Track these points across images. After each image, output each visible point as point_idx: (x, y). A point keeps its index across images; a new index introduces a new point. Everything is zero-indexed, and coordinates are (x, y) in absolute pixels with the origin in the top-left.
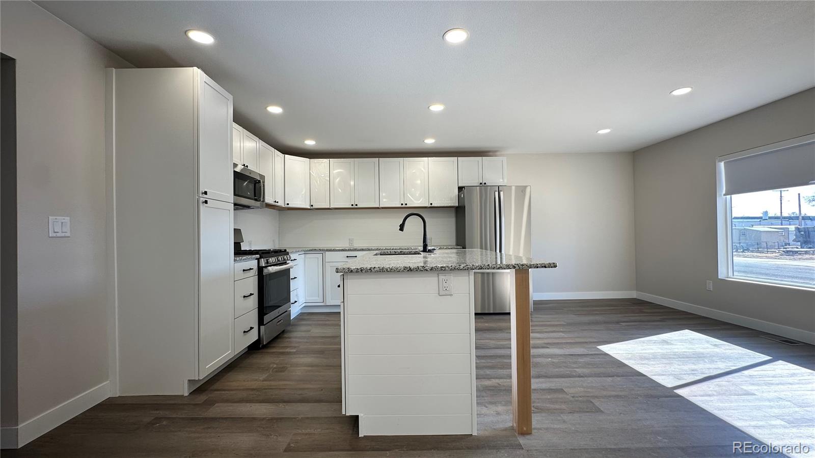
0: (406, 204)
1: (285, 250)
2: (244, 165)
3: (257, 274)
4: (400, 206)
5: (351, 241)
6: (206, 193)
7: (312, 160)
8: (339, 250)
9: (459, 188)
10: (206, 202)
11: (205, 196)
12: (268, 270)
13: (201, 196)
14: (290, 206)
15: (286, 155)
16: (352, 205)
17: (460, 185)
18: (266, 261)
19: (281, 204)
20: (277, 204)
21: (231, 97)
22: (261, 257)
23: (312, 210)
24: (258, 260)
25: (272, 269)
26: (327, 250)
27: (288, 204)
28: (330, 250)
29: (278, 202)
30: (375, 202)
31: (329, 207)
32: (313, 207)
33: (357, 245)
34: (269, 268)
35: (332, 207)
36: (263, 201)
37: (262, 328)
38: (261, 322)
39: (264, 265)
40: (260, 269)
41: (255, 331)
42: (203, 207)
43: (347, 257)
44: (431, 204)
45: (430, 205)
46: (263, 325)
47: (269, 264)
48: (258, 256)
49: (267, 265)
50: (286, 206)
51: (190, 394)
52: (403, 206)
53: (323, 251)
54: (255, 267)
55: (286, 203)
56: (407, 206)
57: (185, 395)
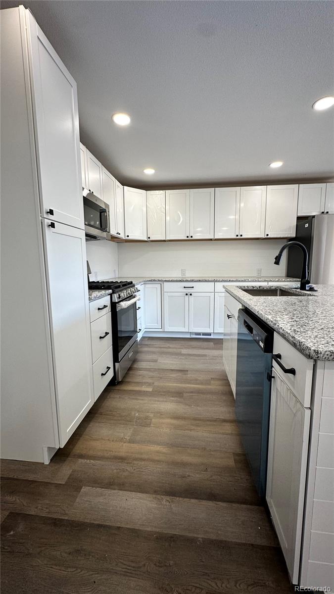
0: (241, 236)
1: (132, 283)
2: (90, 191)
3: (110, 310)
4: (235, 237)
5: (183, 271)
6: (51, 212)
7: (148, 192)
8: (177, 281)
9: (297, 218)
10: (52, 225)
11: (50, 216)
12: (121, 306)
13: (45, 216)
14: (130, 238)
15: (125, 187)
16: (188, 237)
17: (299, 215)
18: (118, 296)
19: (122, 236)
20: (119, 235)
21: (74, 84)
22: (113, 293)
23: (149, 242)
24: (111, 295)
25: (125, 304)
26: (166, 281)
27: (128, 236)
28: (169, 281)
29: (120, 234)
30: (210, 233)
31: (164, 239)
32: (150, 239)
33: (189, 275)
34: (122, 303)
35: (168, 238)
36: (109, 232)
37: (117, 364)
38: (116, 359)
39: (117, 301)
40: (114, 305)
41: (111, 370)
42: (48, 232)
43: (185, 287)
44: (267, 235)
45: (266, 237)
46: (119, 362)
47: (121, 299)
48: (110, 291)
49: (119, 300)
50: (126, 238)
51: (51, 460)
52: (238, 237)
53: (161, 281)
54: (108, 304)
55: (126, 235)
56: (242, 237)
57: (45, 464)
